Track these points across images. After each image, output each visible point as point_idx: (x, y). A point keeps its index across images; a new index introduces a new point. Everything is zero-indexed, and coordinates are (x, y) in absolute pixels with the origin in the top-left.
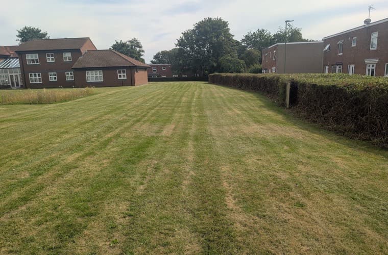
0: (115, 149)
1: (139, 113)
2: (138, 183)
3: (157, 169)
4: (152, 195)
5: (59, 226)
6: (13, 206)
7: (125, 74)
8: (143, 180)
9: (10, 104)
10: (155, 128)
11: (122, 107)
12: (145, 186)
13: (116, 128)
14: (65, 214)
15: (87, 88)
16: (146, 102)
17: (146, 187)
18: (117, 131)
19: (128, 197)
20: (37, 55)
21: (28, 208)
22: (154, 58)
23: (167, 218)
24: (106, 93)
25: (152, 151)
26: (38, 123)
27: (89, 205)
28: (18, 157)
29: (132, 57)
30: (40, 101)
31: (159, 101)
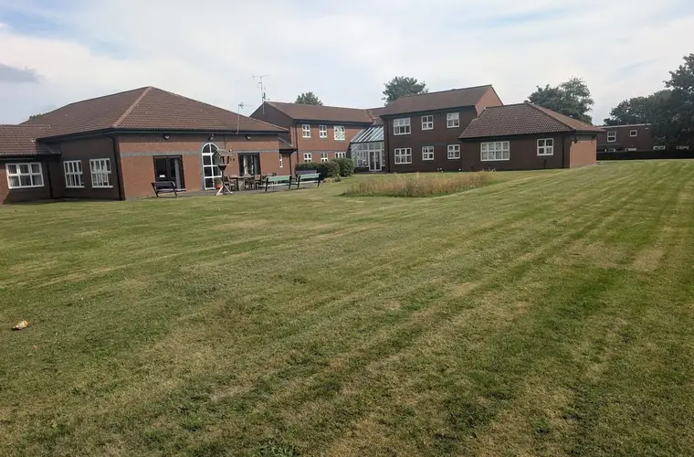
0: (538, 285)
1: (579, 220)
2: (589, 357)
3: (627, 337)
4: (622, 389)
5: (450, 402)
6: (381, 351)
7: (552, 147)
8: (599, 353)
9: (369, 195)
10: (618, 252)
11: (546, 208)
12: (605, 366)
13: (537, 246)
14: (457, 384)
15: (482, 172)
16: (594, 199)
17: (607, 369)
18: (539, 251)
19: (571, 381)
20: (409, 119)
21: (403, 360)
22: (612, 114)
23: (661, 446)
24: (515, 182)
25: (613, 298)
26: (409, 226)
27: (497, 378)
28: (384, 276)
29: (566, 114)
30: (409, 193)
31: (624, 199)
